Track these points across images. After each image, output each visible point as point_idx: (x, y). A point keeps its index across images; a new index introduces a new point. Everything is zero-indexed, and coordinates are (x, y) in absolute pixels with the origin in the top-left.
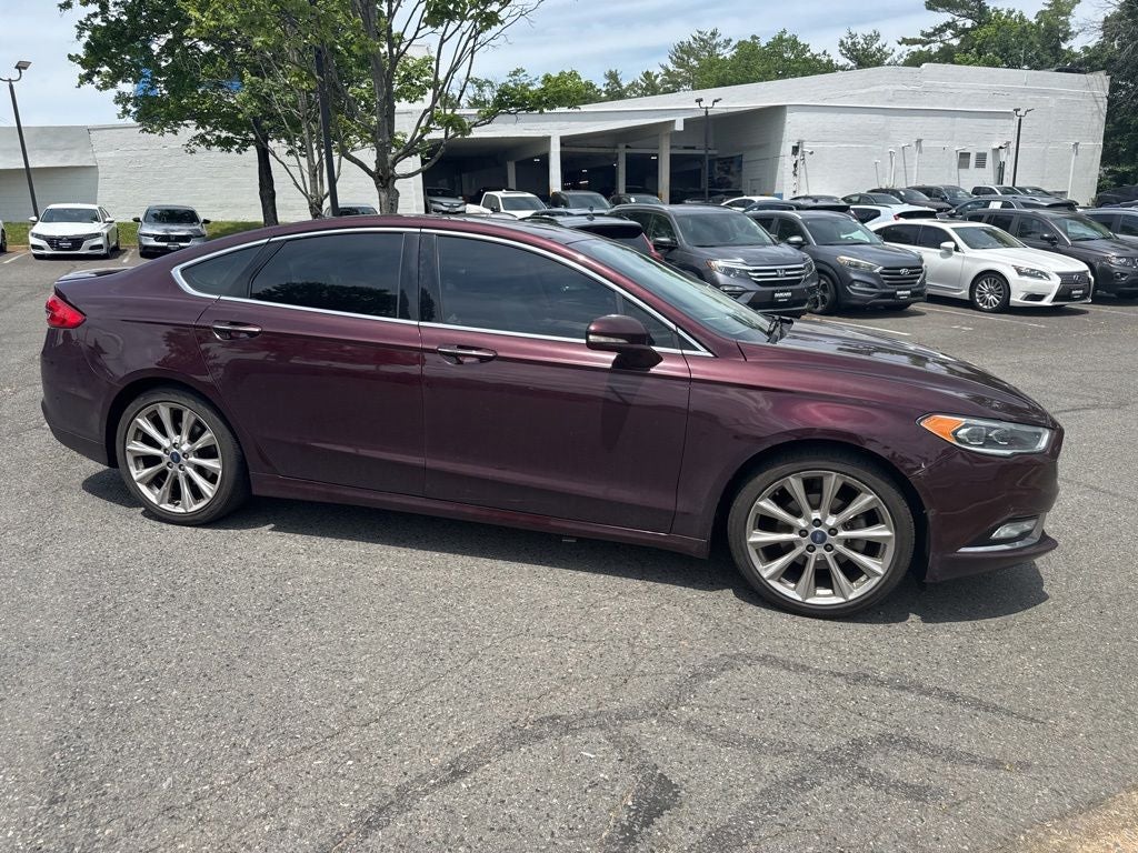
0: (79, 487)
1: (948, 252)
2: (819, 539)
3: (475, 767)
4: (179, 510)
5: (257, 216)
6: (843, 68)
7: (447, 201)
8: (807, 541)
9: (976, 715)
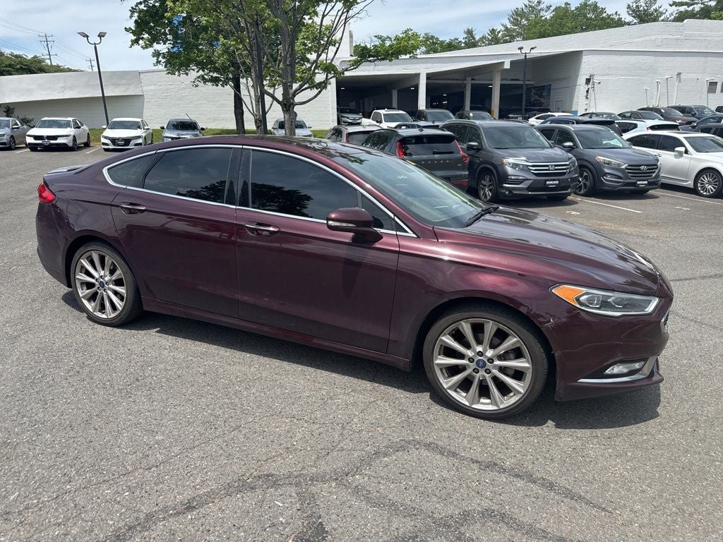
0: (60, 298)
1: (680, 154)
2: (481, 365)
3: (202, 505)
4: (104, 316)
5: (233, 126)
6: (629, 24)
7: (352, 116)
8: (473, 365)
9: (563, 502)
